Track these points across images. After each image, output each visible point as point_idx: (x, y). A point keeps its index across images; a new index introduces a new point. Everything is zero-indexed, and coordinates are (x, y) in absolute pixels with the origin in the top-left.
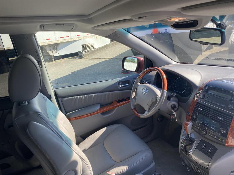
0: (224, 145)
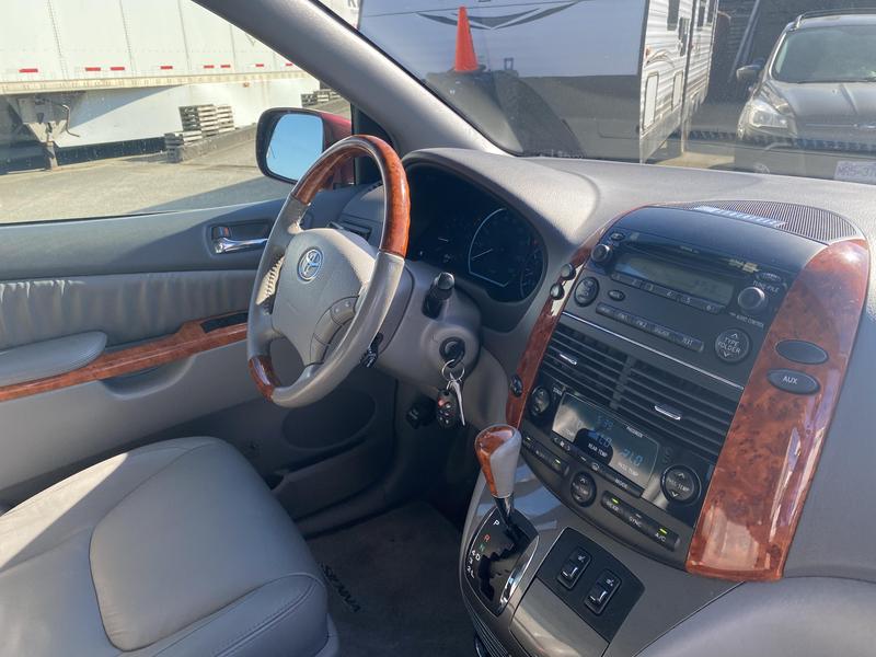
0: (680, 566)
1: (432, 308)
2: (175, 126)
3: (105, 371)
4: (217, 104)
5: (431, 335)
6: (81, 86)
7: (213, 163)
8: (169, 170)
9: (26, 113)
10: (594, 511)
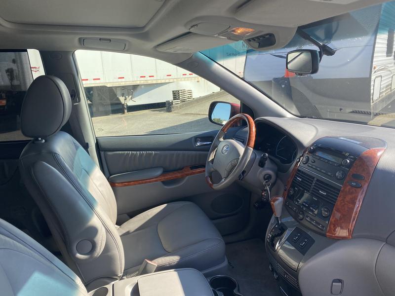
0: (325, 235)
1: (262, 164)
2: (170, 98)
3: (163, 178)
4: (187, 89)
5: (261, 172)
6: (138, 83)
7: (183, 113)
8: (167, 114)
9: (119, 93)
10: (304, 222)
